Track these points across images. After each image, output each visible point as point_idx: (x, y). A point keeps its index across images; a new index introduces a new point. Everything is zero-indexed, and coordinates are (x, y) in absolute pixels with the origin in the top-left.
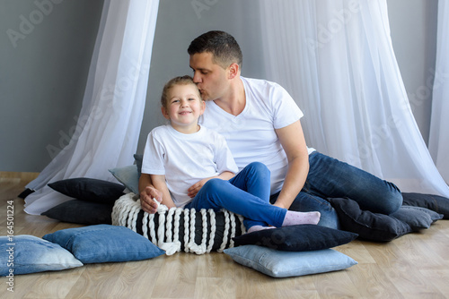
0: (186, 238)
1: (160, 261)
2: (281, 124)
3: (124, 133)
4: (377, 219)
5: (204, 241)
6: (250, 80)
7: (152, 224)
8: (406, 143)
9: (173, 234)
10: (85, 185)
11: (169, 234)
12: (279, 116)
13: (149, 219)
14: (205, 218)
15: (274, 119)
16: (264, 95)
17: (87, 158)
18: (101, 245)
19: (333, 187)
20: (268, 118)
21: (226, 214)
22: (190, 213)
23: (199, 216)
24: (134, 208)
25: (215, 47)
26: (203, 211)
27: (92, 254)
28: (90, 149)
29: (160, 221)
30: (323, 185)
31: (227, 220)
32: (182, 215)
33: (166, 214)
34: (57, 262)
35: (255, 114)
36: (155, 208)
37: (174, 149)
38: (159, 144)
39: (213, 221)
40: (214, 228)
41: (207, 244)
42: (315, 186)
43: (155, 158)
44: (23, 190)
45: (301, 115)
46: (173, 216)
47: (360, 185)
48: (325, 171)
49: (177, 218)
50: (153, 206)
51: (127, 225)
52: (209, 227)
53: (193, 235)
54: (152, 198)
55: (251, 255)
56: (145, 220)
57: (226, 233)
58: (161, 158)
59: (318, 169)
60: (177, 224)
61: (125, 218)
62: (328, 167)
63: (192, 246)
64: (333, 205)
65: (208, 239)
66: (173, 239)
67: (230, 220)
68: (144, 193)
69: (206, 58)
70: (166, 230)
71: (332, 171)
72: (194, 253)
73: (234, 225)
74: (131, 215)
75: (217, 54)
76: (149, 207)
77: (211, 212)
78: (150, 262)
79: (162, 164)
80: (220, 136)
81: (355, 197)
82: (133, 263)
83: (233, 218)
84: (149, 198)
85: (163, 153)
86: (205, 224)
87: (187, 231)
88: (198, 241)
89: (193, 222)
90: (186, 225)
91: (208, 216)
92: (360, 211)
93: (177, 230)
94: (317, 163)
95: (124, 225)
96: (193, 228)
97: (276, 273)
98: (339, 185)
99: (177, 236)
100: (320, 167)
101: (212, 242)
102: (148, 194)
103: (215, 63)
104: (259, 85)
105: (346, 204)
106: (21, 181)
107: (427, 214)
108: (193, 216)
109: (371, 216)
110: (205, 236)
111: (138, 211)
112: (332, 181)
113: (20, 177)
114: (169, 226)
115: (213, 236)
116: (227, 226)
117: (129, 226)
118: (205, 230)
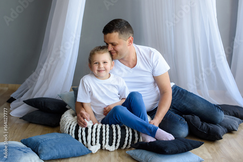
0: (104, 142)
1: (89, 156)
2: (157, 74)
3: (66, 71)
4: (211, 128)
5: (114, 144)
6: (139, 47)
7: (84, 133)
8: (223, 78)
9: (96, 139)
10: (44, 103)
11: (94, 139)
12: (156, 69)
13: (82, 130)
14: (114, 131)
15: (153, 71)
16: (148, 57)
17: (45, 85)
18: (55, 150)
19: (185, 108)
20: (150, 70)
21: (126, 128)
22: (106, 127)
23: (111, 129)
24: (73, 123)
25: (120, 29)
26: (114, 126)
27: (50, 156)
28: (47, 78)
29: (88, 132)
30: (180, 106)
31: (127, 131)
32: (101, 129)
33: (92, 128)
35: (142, 67)
36: (85, 125)
37: (96, 88)
38: (87, 85)
39: (119, 132)
40: (119, 137)
41: (116, 145)
42: (175, 107)
43: (85, 93)
44: (9, 98)
46: (96, 129)
47: (201, 107)
48: (181, 98)
49: (99, 130)
50: (85, 124)
51: (69, 133)
52: (117, 136)
53: (108, 141)
54: (84, 118)
55: (143, 157)
56: (80, 131)
57: (127, 139)
58: (88, 93)
59: (177, 97)
60: (98, 134)
61: (68, 128)
62: (182, 96)
63: (107, 147)
64: (186, 120)
65: (116, 142)
66: (96, 142)
67: (129, 132)
68: (79, 115)
69: (115, 36)
70: (92, 137)
71: (185, 98)
72: (108, 151)
73: (131, 134)
74: (71, 127)
75: (121, 33)
76: (82, 124)
77: (118, 127)
78: (83, 157)
79: (89, 97)
80: (122, 79)
81: (198, 114)
82: (73, 159)
83: (130, 130)
84: (82, 119)
85: (89, 91)
86: (115, 134)
87: (104, 138)
88: (110, 144)
89: (108, 133)
90: (104, 134)
91: (117, 129)
92: (201, 123)
93: (98, 138)
94: (176, 93)
95: (67, 132)
96: (108, 137)
98: (189, 107)
99: (98, 141)
100: (178, 95)
101: (118, 144)
102: (82, 116)
103: (120, 38)
104: (145, 50)
105: (193, 119)
106: (9, 89)
107: (236, 121)
108: (108, 129)
109: (207, 126)
110: (114, 141)
111: (75, 125)
112: (185, 104)
113: (7, 87)
114: (94, 135)
115: (119, 141)
116: (127, 135)
117: (70, 134)
118: (115, 138)
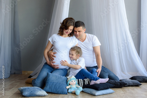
26: (80, 80)
34: (41, 94)
44: (29, 76)
45: (100, 45)
65: (81, 85)
73: (87, 83)
75: (83, 27)
91: (81, 81)
97: (96, 95)
106: (28, 74)
